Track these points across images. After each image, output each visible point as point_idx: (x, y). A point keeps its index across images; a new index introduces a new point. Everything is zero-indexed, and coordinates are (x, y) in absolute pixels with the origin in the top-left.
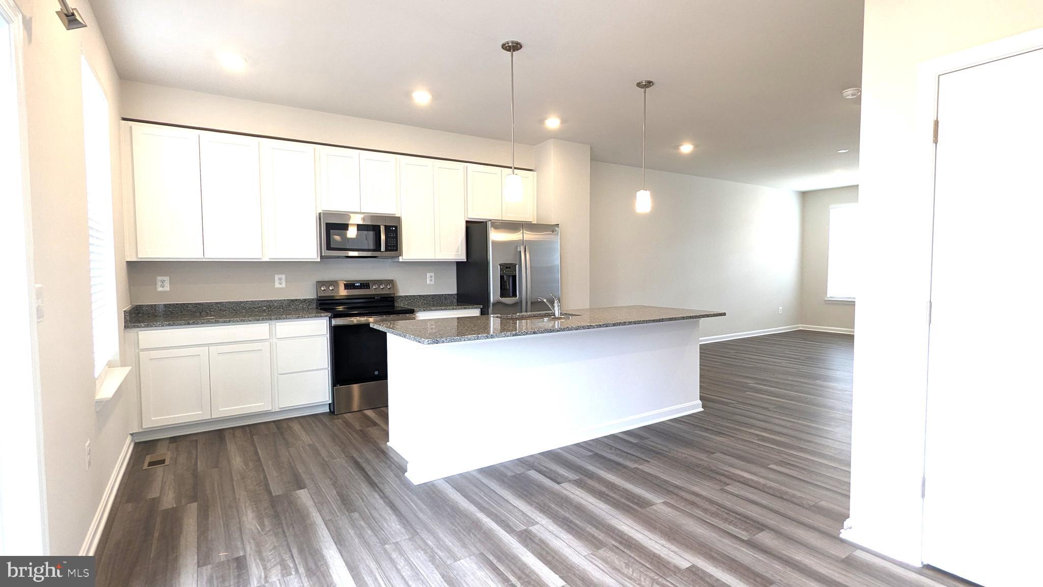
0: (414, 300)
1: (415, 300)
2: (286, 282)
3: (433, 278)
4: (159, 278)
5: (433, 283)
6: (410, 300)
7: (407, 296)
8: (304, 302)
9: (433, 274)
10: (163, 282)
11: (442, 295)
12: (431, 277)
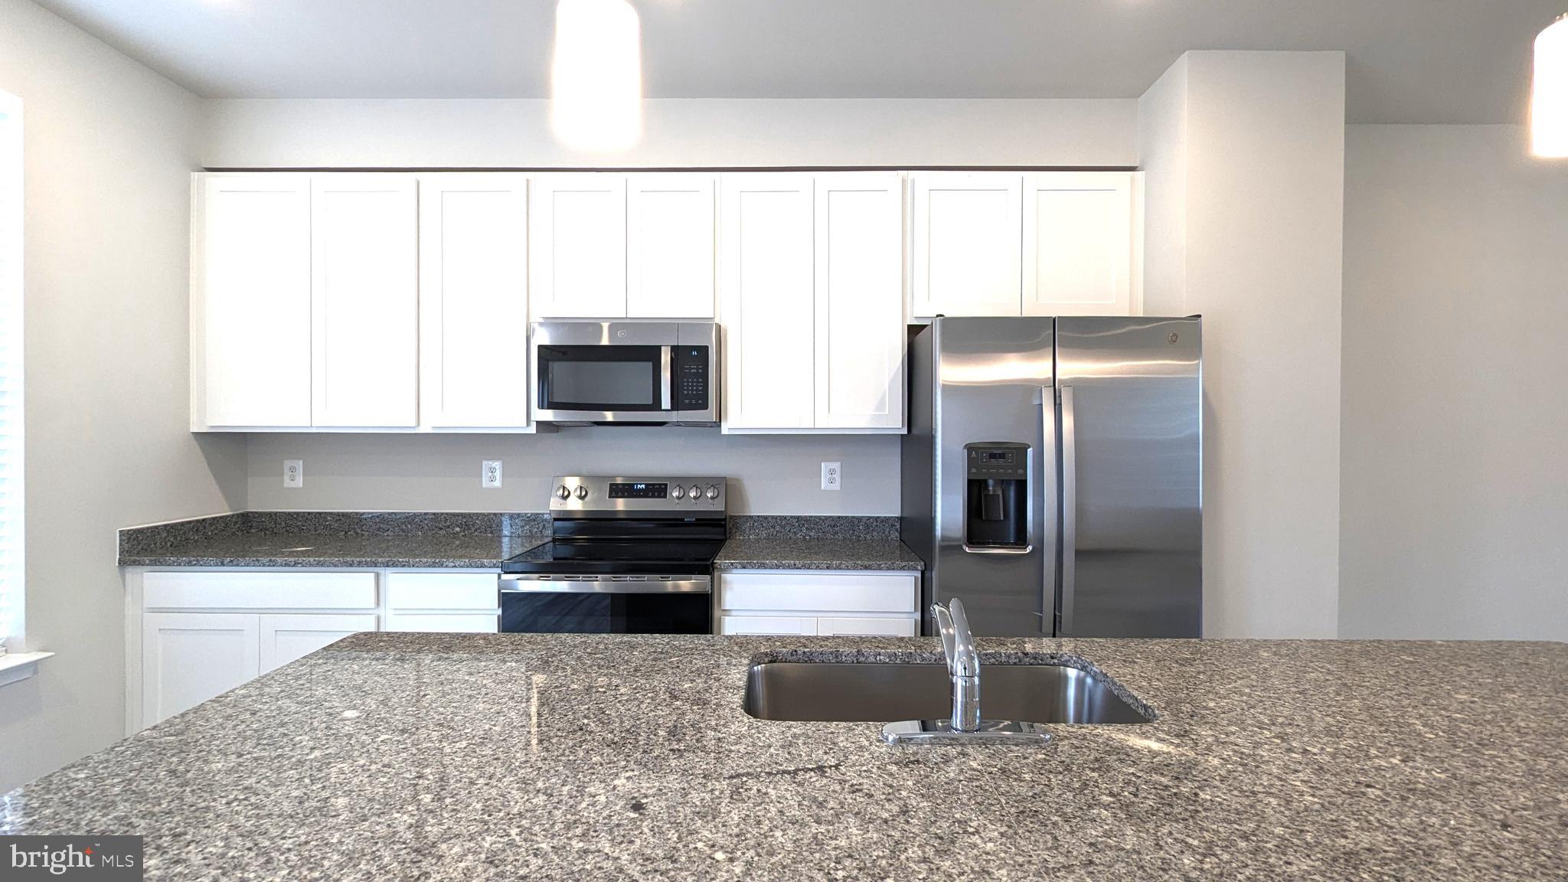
0: (783, 527)
1: (788, 528)
2: (503, 475)
3: (837, 476)
4: (287, 464)
5: (837, 486)
6: (773, 527)
7: (766, 518)
8: (534, 520)
9: (836, 465)
10: (293, 469)
11: (860, 519)
12: (832, 472)
